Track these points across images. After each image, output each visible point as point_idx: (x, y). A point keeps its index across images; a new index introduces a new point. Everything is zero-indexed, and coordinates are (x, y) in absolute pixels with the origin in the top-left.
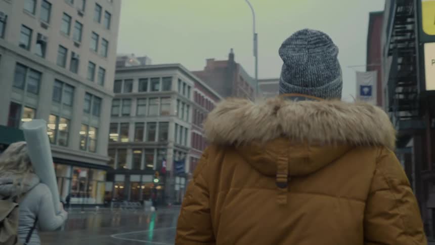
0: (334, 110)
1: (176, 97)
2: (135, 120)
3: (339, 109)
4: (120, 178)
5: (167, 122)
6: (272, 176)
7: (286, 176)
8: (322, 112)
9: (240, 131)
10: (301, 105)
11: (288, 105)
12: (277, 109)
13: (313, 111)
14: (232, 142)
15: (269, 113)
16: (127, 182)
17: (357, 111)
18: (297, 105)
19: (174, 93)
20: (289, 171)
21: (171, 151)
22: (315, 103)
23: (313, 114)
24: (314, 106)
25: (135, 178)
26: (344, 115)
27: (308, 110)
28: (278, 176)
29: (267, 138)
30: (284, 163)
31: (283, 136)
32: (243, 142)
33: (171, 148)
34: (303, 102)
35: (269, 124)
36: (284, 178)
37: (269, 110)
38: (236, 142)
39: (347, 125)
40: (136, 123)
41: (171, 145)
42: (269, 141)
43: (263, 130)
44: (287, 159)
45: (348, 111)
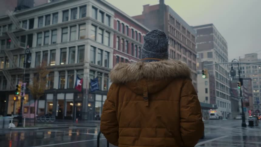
0: (165, 65)
1: (91, 22)
2: (60, 46)
3: (166, 64)
4: (50, 97)
5: (84, 45)
6: (141, 95)
7: (147, 94)
8: (160, 66)
9: (126, 77)
10: (151, 64)
11: (145, 64)
12: (141, 66)
13: (155, 66)
14: (123, 82)
15: (138, 69)
16: (55, 100)
17: (174, 64)
18: (149, 64)
19: (89, 19)
20: (148, 92)
21: (87, 71)
22: (156, 62)
23: (156, 68)
24: (156, 64)
25: (60, 96)
26: (169, 66)
27: (154, 66)
28: (144, 94)
29: (138, 79)
30: (146, 89)
31: (144, 77)
32: (128, 82)
33: (87, 68)
34: (152, 63)
35: (138, 73)
36: (146, 95)
37: (137, 67)
38: (125, 82)
39: (170, 70)
40: (61, 49)
41: (87, 65)
42: (138, 80)
43: (136, 76)
44: (146, 87)
45: (170, 64)
